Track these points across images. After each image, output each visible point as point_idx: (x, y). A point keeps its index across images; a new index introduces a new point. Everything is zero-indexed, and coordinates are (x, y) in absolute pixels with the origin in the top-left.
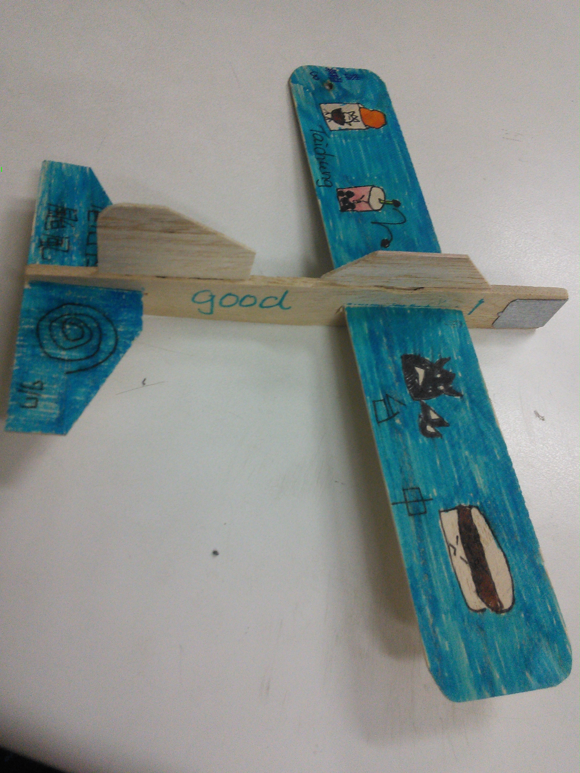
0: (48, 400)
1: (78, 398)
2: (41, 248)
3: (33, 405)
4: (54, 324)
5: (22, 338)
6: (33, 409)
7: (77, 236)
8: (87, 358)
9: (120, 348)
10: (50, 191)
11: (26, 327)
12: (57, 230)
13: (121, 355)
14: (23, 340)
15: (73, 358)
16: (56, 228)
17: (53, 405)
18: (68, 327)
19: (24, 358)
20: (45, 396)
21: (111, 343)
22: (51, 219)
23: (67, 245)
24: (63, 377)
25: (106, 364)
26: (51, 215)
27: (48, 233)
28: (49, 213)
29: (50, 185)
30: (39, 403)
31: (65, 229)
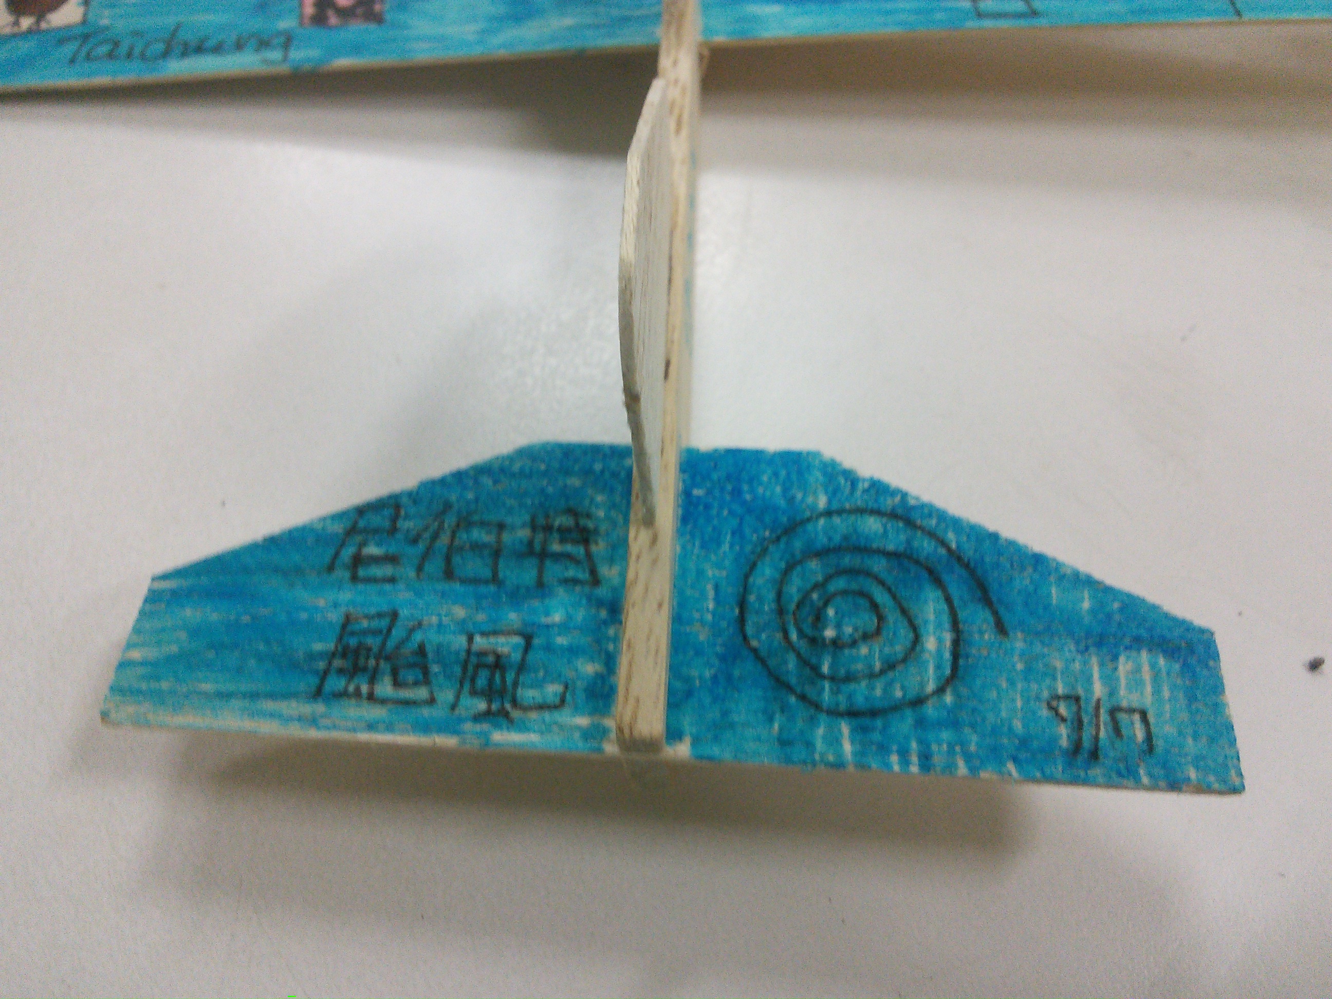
0: (1110, 681)
1: (1086, 605)
2: (515, 714)
3: (1137, 717)
4: (825, 669)
5: (894, 759)
6: (1152, 720)
7: (460, 612)
8: (938, 582)
9: (888, 503)
10: (254, 696)
11: (847, 747)
12: (435, 668)
13: (912, 502)
14: (904, 754)
15: (946, 619)
16: (426, 671)
17: (1124, 666)
18: (829, 633)
19: (973, 748)
20: (1098, 690)
21: (872, 525)
22: (385, 688)
23: (502, 640)
24: (1018, 643)
25: (951, 537)
26: (364, 689)
27: (446, 696)
28: (358, 693)
29: (224, 696)
30: (1124, 704)
31: (429, 649)
